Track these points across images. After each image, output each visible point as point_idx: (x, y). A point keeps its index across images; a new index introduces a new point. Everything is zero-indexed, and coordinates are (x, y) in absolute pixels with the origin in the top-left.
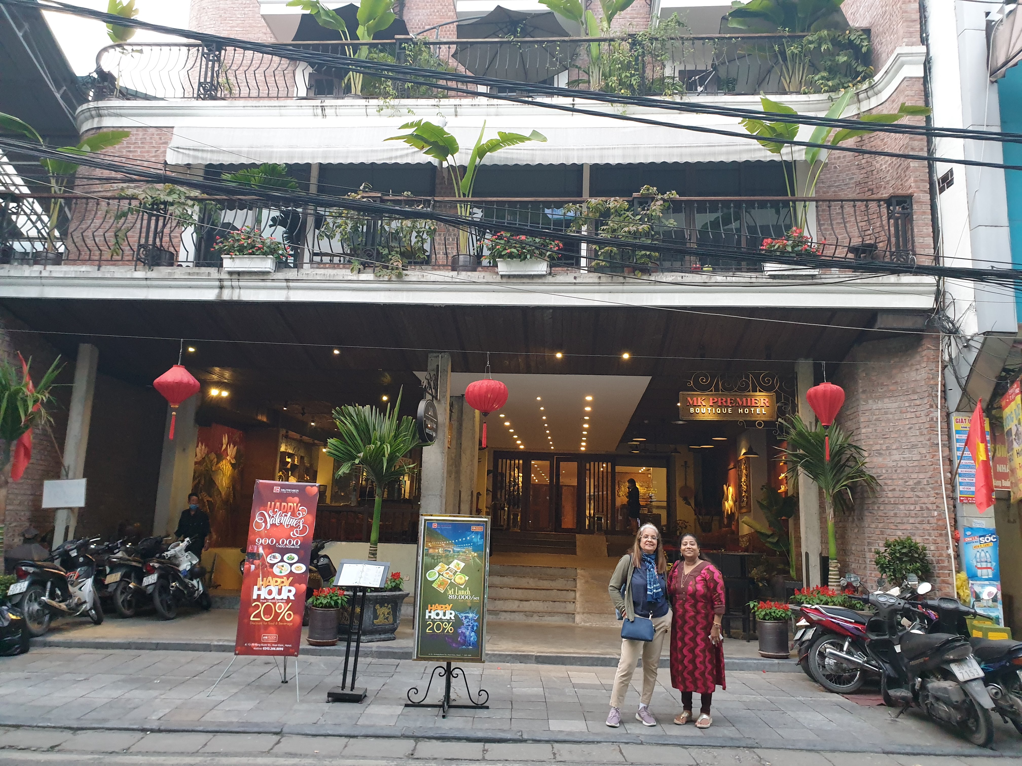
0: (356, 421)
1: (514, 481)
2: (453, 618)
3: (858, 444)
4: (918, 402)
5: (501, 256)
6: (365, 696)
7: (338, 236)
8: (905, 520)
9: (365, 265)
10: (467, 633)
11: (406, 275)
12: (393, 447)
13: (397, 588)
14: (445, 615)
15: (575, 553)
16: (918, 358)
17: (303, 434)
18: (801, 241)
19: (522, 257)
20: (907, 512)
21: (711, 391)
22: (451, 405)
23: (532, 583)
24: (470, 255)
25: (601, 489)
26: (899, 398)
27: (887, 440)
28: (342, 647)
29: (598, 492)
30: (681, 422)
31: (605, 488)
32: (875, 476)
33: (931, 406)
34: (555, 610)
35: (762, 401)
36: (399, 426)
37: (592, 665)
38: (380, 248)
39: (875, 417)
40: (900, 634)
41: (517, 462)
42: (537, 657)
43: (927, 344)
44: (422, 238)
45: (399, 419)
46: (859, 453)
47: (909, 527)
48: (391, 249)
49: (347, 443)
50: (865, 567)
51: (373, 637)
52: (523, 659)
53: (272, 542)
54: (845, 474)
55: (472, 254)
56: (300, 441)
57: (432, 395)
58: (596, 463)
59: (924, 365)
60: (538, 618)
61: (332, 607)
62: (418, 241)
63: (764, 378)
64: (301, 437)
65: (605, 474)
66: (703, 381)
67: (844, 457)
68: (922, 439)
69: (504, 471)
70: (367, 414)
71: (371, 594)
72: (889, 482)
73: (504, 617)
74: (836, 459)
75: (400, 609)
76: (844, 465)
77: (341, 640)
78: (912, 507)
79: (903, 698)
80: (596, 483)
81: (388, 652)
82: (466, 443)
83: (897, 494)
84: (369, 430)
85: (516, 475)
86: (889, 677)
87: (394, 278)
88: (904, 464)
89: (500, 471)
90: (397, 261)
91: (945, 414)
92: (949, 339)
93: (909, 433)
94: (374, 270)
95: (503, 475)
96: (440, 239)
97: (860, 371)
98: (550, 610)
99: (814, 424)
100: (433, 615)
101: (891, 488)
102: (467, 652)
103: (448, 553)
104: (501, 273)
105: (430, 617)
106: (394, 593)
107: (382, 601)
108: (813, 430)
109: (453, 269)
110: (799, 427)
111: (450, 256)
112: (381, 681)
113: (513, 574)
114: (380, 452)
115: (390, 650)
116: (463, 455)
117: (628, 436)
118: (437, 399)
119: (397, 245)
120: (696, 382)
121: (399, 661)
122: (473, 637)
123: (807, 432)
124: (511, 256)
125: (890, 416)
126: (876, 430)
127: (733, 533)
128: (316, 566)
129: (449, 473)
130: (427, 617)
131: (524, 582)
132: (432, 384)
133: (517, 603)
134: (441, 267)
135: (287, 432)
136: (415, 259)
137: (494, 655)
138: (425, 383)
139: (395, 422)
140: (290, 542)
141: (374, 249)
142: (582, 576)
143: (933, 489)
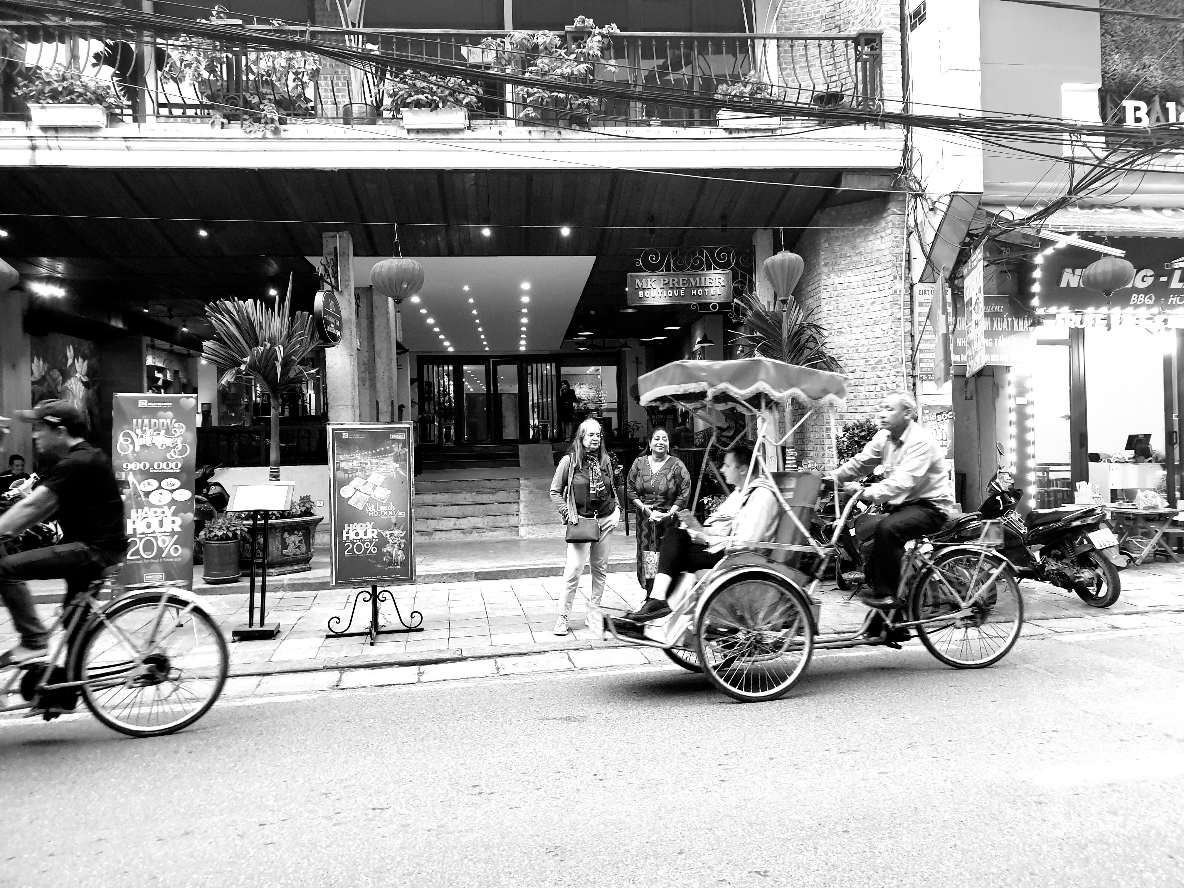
0: (237, 318)
1: (444, 390)
2: (375, 537)
3: (819, 323)
4: (881, 274)
5: (406, 105)
6: (279, 632)
7: (188, 80)
8: (865, 402)
9: (231, 118)
10: (394, 552)
11: (285, 131)
12: (287, 350)
13: (308, 512)
14: (365, 535)
15: (518, 465)
16: (883, 224)
17: (173, 342)
18: (760, 87)
19: (432, 106)
20: (867, 394)
21: (662, 271)
22: (357, 297)
23: (469, 498)
24: (366, 104)
25: (545, 396)
26: (862, 270)
27: (849, 317)
28: (246, 583)
29: (542, 399)
30: (630, 311)
31: (549, 395)
32: (835, 357)
33: (895, 278)
34: (497, 525)
35: (717, 280)
36: (292, 323)
37: (538, 576)
38: (248, 95)
39: (837, 292)
40: (855, 517)
41: (446, 368)
42: (477, 574)
43: (893, 208)
44: (301, 81)
45: (292, 314)
46: (819, 333)
47: (868, 409)
48: (262, 97)
49: (229, 346)
50: (823, 455)
51: (283, 569)
52: (461, 577)
53: (145, 466)
54: (804, 356)
55: (369, 102)
56: (171, 352)
57: (331, 284)
58: (539, 365)
59: (889, 231)
60: (477, 534)
61: (230, 539)
62: (297, 85)
63: (719, 254)
64: (171, 346)
65: (549, 377)
66: (653, 259)
67: (805, 337)
68: (884, 313)
69: (431, 380)
70: (250, 310)
71: (276, 521)
72: (849, 362)
73: (438, 537)
74: (795, 341)
75: (313, 536)
76: (804, 347)
77: (244, 575)
78: (872, 388)
79: (856, 580)
80: (540, 389)
81: (303, 584)
82: (380, 344)
83: (857, 375)
84: (255, 330)
85: (446, 383)
86: (843, 561)
87: (269, 135)
88: (865, 342)
89: (426, 379)
90: (270, 111)
91: (908, 285)
92: (916, 201)
93: (872, 309)
94: (242, 125)
95: (430, 385)
96: (327, 85)
97: (823, 241)
98: (490, 525)
99: (772, 303)
100: (352, 536)
101: (851, 369)
102: (395, 572)
103: (364, 466)
104: (407, 127)
105: (348, 538)
106: (304, 519)
107: (291, 529)
108: (771, 310)
109: (347, 122)
110: (756, 307)
111: (341, 106)
112: (296, 615)
113: (446, 491)
114: (271, 355)
115: (305, 581)
116: (378, 360)
117: (572, 332)
118: (337, 289)
119: (269, 91)
120: (646, 262)
121: (316, 592)
122: (401, 556)
123: (765, 311)
124: (418, 104)
125: (853, 291)
126: (837, 307)
127: (687, 430)
128: (206, 496)
129: (362, 380)
130: (344, 538)
131: (460, 498)
132: (330, 272)
133: (453, 520)
134: (331, 121)
135: (152, 341)
136: (295, 109)
137: (428, 576)
138: (321, 271)
139: (287, 319)
140: (168, 465)
141: (239, 96)
142: (526, 486)
143: (894, 367)
